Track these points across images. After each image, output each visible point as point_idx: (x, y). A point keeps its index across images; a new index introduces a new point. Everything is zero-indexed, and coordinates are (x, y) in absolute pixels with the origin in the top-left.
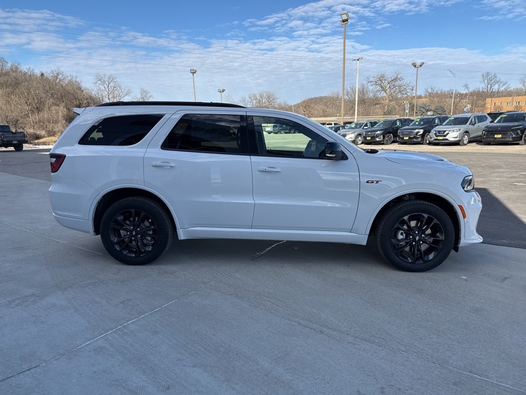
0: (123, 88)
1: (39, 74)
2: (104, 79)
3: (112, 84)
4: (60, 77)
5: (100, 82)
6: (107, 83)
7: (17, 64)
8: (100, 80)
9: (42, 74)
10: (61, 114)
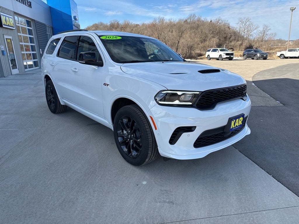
0: (254, 25)
1: (209, 21)
2: (243, 20)
3: (248, 23)
4: (220, 22)
5: (240, 23)
6: (245, 23)
7: (200, 17)
8: (241, 21)
9: (211, 21)
10: (215, 42)
